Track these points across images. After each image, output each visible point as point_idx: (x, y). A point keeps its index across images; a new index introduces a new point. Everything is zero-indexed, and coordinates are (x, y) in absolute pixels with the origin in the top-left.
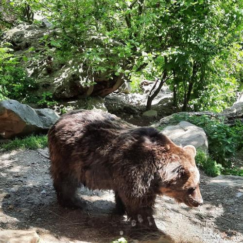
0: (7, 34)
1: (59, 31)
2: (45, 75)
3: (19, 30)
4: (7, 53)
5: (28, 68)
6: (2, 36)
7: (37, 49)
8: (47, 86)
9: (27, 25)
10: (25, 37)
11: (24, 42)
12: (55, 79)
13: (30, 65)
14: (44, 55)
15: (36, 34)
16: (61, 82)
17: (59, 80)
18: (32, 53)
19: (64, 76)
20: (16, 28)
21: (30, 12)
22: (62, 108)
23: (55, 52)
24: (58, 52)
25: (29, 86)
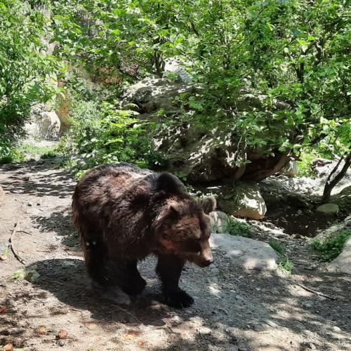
0: (128, 91)
1: (199, 87)
2: (178, 148)
3: (144, 85)
4: (131, 117)
5: (155, 138)
6: (122, 93)
7: (168, 112)
8: (180, 164)
9: (156, 78)
10: (153, 94)
11: (150, 102)
12: (191, 155)
13: (158, 134)
14: (178, 120)
15: (168, 91)
16: (200, 159)
17: (197, 156)
18: (160, 117)
19: (203, 150)
20: (141, 82)
21: (160, 60)
22: (199, 195)
23: (194, 116)
24: (198, 117)
25: (156, 163)
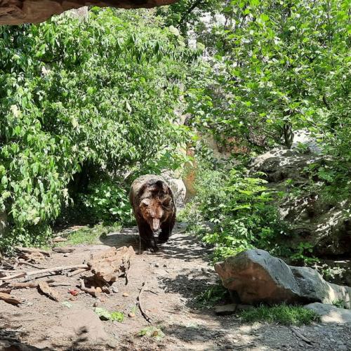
0: (256, 160)
1: (328, 159)
2: (304, 219)
3: (273, 156)
5: (281, 207)
6: (250, 163)
7: (296, 182)
8: (306, 235)
9: (284, 149)
10: (281, 165)
11: (278, 172)
12: (319, 226)
13: (284, 204)
14: (306, 191)
15: (296, 162)
16: (327, 231)
17: (324, 228)
18: (289, 187)
19: (331, 222)
20: (269, 152)
21: (289, 132)
22: (325, 268)
23: (322, 188)
24: (327, 188)
25: (282, 232)
